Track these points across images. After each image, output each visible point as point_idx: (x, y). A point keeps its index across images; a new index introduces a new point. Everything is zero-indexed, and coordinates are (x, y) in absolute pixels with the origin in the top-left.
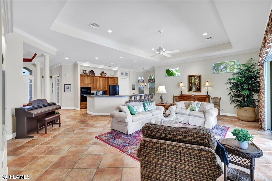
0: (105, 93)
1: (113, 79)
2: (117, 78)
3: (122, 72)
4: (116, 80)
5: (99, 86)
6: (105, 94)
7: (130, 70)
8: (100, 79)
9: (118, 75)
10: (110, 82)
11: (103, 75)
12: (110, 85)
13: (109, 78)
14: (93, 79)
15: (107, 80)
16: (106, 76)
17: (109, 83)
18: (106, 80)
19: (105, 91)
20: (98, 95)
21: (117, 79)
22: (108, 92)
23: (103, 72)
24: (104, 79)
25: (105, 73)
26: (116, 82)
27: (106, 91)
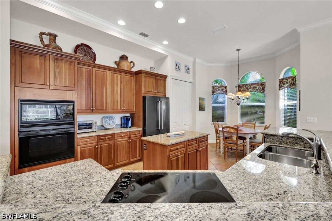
0: (130, 122)
1: (152, 80)
2: (165, 77)
3: (178, 61)
4: (162, 82)
5: (110, 101)
6: (130, 125)
7: (195, 59)
8: (113, 77)
9: (167, 69)
10: (145, 87)
11: (125, 66)
12: (144, 98)
13: (143, 76)
14: (89, 73)
15: (136, 81)
16: (134, 70)
17: (143, 91)
18: (133, 83)
19: (128, 115)
20: (108, 129)
21: (165, 81)
22: (139, 117)
23: (123, 58)
24: (127, 77)
25: (129, 60)
26: (162, 90)
27: (132, 116)
